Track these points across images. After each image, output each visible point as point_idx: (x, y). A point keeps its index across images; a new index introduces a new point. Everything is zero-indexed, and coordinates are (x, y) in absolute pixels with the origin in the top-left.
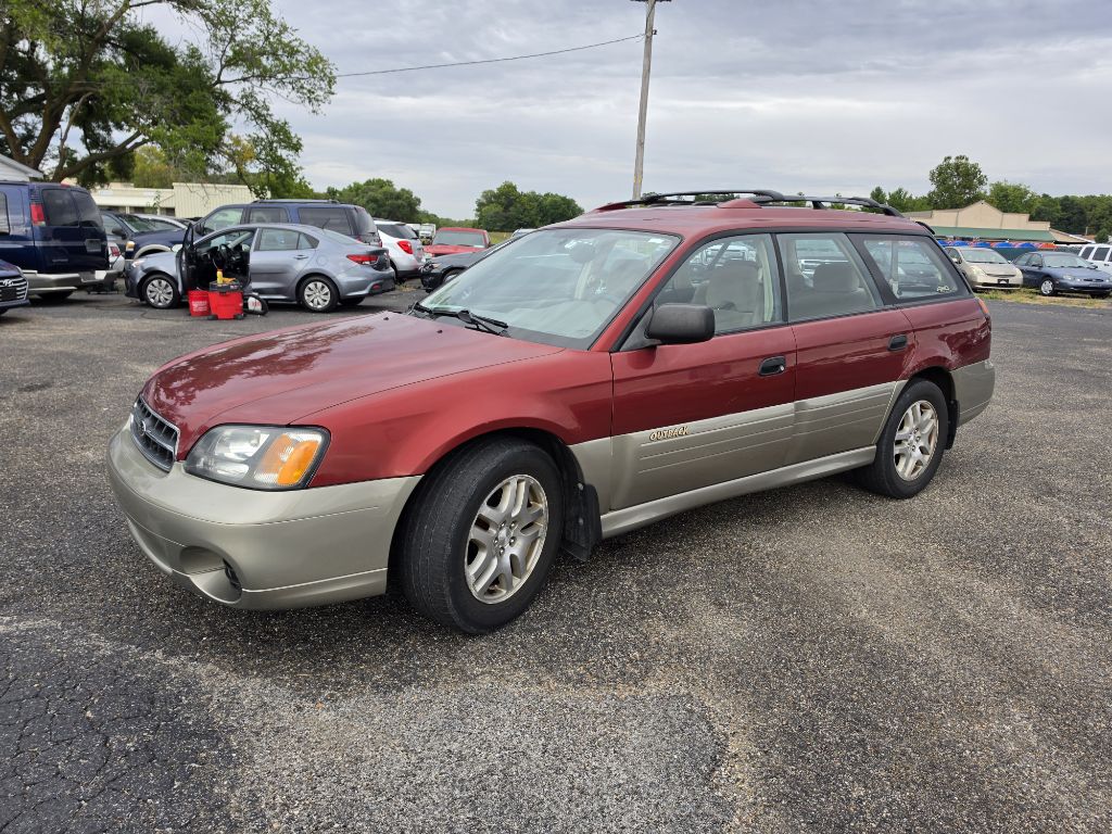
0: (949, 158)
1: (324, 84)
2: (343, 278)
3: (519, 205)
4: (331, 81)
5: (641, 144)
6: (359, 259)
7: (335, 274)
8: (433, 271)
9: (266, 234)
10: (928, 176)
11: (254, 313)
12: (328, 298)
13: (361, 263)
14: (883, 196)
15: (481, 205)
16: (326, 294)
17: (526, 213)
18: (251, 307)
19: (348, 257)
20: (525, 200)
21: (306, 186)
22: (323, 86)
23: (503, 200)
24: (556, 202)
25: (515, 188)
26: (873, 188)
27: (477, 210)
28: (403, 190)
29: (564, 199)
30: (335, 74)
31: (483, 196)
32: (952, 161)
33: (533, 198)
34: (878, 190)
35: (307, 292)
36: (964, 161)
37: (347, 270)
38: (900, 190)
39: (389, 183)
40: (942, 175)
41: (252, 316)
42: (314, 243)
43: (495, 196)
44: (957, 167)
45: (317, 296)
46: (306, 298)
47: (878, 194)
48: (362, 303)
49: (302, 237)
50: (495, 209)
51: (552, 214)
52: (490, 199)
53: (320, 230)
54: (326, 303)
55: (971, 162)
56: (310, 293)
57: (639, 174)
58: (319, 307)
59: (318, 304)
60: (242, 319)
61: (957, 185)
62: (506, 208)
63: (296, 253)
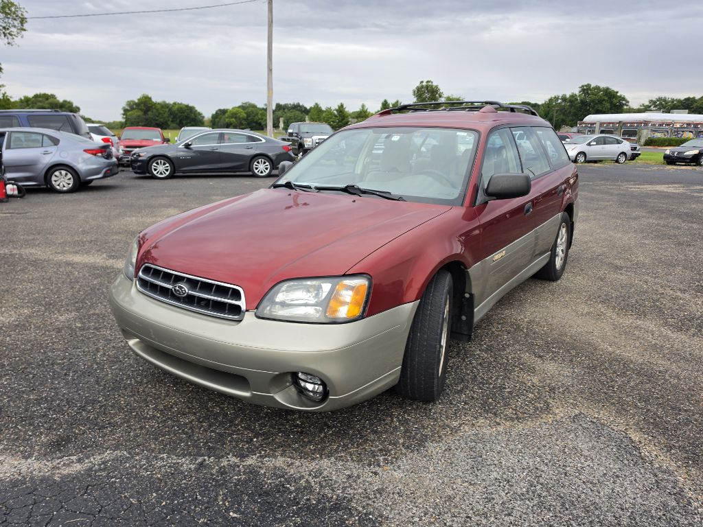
0: (422, 82)
1: (17, 23)
2: (82, 167)
3: (154, 111)
4: (23, 21)
5: (270, 70)
6: (94, 152)
7: (75, 164)
8: (140, 158)
9: (14, 136)
10: (412, 93)
11: (12, 196)
12: (71, 182)
13: (95, 155)
14: (389, 105)
15: (125, 111)
16: (70, 179)
17: (161, 116)
18: (9, 192)
19: (85, 151)
20: (159, 106)
21: (9, 100)
22: (16, 24)
23: (142, 106)
24: (181, 108)
25: (150, 99)
26: (383, 100)
27: (124, 115)
28: (65, 101)
29: (187, 106)
30: (26, 15)
31: (127, 105)
32: (424, 84)
33: (165, 106)
34: (386, 101)
35: (53, 178)
36: (430, 84)
37: (85, 161)
38: (397, 102)
39: (53, 96)
40: (419, 92)
41: (12, 199)
42: (55, 142)
43: (136, 104)
44: (427, 87)
45: (62, 181)
46: (54, 183)
47: (385, 104)
48: (92, 184)
49: (45, 137)
50: (136, 113)
51: (179, 117)
52: (131, 108)
53: (58, 132)
54: (70, 186)
55: (435, 84)
56: (56, 179)
57: (270, 89)
58: (65, 189)
59: (64, 186)
60: (7, 202)
61: (428, 98)
62: (145, 113)
63: (42, 150)
